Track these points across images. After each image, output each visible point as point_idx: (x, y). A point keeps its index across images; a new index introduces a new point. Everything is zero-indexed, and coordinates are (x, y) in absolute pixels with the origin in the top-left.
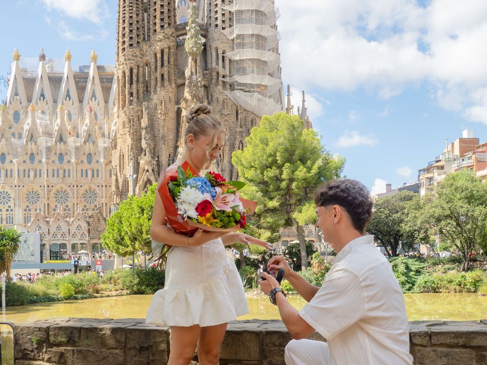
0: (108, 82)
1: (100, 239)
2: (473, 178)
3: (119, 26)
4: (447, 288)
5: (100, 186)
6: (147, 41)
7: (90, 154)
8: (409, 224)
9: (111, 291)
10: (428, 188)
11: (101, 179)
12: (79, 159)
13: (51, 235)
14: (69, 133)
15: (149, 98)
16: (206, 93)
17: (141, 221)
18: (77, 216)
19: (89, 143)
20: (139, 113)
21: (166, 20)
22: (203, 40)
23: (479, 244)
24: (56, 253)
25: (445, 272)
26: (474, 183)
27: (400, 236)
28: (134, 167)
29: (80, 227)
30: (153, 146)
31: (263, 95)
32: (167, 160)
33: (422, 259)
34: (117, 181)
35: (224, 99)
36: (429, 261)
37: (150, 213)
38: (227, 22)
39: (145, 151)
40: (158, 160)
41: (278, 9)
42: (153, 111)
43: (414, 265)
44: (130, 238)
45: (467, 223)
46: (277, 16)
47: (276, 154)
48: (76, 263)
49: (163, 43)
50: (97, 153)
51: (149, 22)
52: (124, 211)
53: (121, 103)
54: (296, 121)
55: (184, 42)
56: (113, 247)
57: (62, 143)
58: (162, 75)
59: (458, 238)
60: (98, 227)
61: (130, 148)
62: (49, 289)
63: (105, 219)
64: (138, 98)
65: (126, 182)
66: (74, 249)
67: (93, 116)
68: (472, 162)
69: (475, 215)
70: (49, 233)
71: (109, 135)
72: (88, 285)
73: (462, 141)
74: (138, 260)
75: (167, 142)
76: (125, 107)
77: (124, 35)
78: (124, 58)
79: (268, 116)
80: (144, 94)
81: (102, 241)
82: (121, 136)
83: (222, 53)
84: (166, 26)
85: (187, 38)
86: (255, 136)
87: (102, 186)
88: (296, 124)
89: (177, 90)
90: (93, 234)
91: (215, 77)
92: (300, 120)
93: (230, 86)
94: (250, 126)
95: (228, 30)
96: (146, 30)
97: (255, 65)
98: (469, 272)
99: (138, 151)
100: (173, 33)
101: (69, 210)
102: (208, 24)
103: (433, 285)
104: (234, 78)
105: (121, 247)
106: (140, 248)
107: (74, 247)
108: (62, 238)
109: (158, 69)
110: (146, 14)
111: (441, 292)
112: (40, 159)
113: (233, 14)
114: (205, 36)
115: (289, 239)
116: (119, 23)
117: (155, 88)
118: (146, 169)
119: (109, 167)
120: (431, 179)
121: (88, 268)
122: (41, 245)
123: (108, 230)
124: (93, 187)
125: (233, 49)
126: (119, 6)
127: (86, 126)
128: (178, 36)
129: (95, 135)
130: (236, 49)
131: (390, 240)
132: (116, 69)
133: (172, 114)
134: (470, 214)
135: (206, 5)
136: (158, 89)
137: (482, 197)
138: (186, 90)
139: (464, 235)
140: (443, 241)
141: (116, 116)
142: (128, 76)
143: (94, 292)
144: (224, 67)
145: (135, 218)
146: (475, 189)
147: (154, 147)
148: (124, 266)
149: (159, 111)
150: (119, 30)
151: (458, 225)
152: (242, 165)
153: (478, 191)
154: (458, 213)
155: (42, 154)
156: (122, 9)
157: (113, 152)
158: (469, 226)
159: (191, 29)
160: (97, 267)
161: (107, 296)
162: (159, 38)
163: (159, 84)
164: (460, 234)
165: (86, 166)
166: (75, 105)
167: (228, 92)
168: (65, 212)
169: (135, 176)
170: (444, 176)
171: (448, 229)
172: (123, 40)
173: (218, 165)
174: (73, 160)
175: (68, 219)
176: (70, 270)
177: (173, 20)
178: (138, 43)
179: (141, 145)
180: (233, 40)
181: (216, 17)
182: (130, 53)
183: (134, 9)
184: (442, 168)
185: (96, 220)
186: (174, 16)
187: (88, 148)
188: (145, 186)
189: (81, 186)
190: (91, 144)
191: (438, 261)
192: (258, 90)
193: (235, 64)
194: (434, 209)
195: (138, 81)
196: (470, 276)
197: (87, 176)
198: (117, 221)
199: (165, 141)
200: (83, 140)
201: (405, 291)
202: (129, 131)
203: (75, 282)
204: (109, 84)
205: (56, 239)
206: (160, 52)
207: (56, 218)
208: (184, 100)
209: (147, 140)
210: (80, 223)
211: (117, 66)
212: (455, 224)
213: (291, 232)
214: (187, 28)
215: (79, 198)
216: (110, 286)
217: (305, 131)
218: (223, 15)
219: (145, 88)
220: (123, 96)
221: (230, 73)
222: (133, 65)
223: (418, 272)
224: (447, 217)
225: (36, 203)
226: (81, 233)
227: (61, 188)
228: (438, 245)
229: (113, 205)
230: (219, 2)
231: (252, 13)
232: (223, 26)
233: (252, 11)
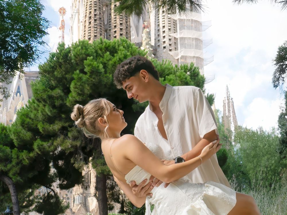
38: (173, 45)
95: (174, 52)
102: (157, 46)
113: (177, 39)
114: (154, 54)
126: (85, 26)
156: (87, 29)
159: (146, 50)
180: (178, 60)
181: (164, 41)
183: (98, 30)
186: (130, 37)
214: (142, 48)
218: (170, 40)
229: (77, 195)
230: (166, 29)
231: (192, 41)
232: (170, 49)
233: (193, 38)
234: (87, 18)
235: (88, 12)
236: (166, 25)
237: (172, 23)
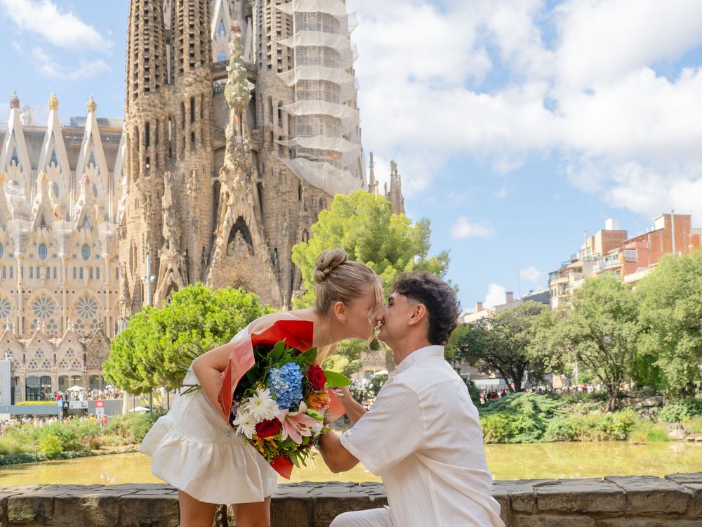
0: (113, 142)
1: (101, 369)
2: (620, 284)
3: (129, 63)
4: (589, 435)
5: (102, 292)
6: (171, 84)
7: (86, 245)
8: (537, 347)
9: (117, 445)
10: (562, 298)
11: (104, 282)
12: (69, 253)
13: (28, 364)
14: (56, 215)
15: (174, 166)
16: (255, 162)
17: (162, 343)
18: (67, 335)
19: (85, 230)
20: (159, 187)
21: (198, 56)
22: (251, 86)
23: (629, 374)
24: (35, 390)
25: (586, 413)
26: (621, 292)
27: (525, 364)
28: (152, 265)
29: (72, 352)
30: (180, 235)
31: (336, 165)
32: (200, 255)
33: (554, 395)
34: (126, 285)
35: (281, 170)
36: (564, 397)
37: (175, 332)
38: (285, 62)
39: (168, 242)
40: (187, 256)
41: (356, 46)
42: (179, 185)
43: (545, 404)
44: (145, 369)
45: (613, 346)
46: (354, 56)
47: (354, 249)
48: (66, 405)
49: (193, 87)
50: (97, 244)
51: (172, 58)
52: (136, 329)
53: (132, 172)
54: (381, 203)
55: (224, 88)
56: (121, 381)
57: (44, 229)
58: (193, 135)
59: (601, 366)
60: (98, 351)
61: (145, 238)
62: (25, 443)
63: (108, 341)
64: (157, 166)
65: (140, 287)
66: (63, 383)
67: (91, 191)
68: (618, 262)
69: (623, 335)
70: (24, 360)
71: (115, 218)
72: (83, 437)
73: (606, 234)
74: (158, 400)
75: (199, 230)
76: (138, 177)
77: (136, 75)
78: (136, 107)
79: (343, 196)
80: (166, 161)
81: (104, 372)
82: (132, 220)
83: (277, 104)
84: (198, 64)
85: (227, 83)
86: (325, 222)
87: (105, 292)
88: (382, 207)
89: (214, 155)
90: (91, 362)
91: (267, 138)
92: (387, 202)
93: (290, 151)
94: (318, 208)
95: (285, 73)
96: (169, 69)
97: (324, 124)
98: (617, 412)
99: (158, 241)
100: (208, 74)
101: (55, 326)
102: (258, 64)
103: (570, 431)
104: (295, 141)
105: (131, 381)
106: (160, 382)
107: (62, 380)
108: (44, 368)
109: (187, 125)
110: (168, 47)
111: (581, 441)
112: (11, 251)
113: (293, 51)
114: (253, 81)
115: (374, 369)
116: (129, 58)
117: (183, 152)
118: (169, 268)
119: (114, 265)
120: (565, 285)
121: (84, 412)
122: (12, 379)
123: (112, 356)
124: (92, 293)
125: (294, 99)
126: (130, 33)
127: (81, 204)
128: (215, 79)
129: (94, 218)
130: (298, 100)
131: (512, 369)
132: (125, 123)
133: (207, 191)
134: (616, 333)
135: (255, 37)
136: (187, 153)
137: (631, 310)
138: (227, 155)
139: (609, 361)
140: (582, 370)
141: (125, 191)
142: (143, 133)
143: (92, 448)
144: (280, 125)
145: (153, 339)
146: (622, 299)
147: (181, 237)
148: (137, 409)
149: (188, 186)
150: (128, 67)
151: (601, 348)
152: (307, 263)
153: (626, 302)
154: (601, 332)
155: (13, 244)
156: (133, 38)
157: (121, 242)
158: (615, 350)
159: (234, 71)
160: (97, 410)
161: (112, 453)
162: (187, 81)
163: (188, 147)
164: (604, 360)
165: (80, 262)
166: (63, 173)
167: (286, 161)
168: (49, 330)
169: (153, 278)
170: (582, 281)
171: (588, 353)
172: (135, 82)
173: (274, 263)
174: (61, 254)
175: (53, 340)
176: (57, 416)
177: (207, 57)
178: (157, 87)
179: (161, 233)
180: (293, 88)
181: (268, 54)
182: (146, 101)
183: (152, 39)
184: (580, 270)
185: (96, 342)
186: (210, 51)
187: (83, 236)
188: (168, 293)
189: (73, 292)
190: (88, 230)
191: (576, 398)
192: (330, 158)
193: (296, 121)
194: (570, 327)
195: (157, 142)
196: (618, 418)
197: (81, 277)
198: (126, 343)
199: (196, 228)
200: (76, 224)
201: (532, 440)
202: (145, 214)
203: (64, 433)
204: (114, 145)
205: (35, 369)
206: (189, 101)
207: (35, 338)
208: (224, 169)
209: (170, 226)
210: (71, 345)
211: (127, 119)
212: (597, 346)
213: (376, 359)
214: (228, 69)
215: (70, 309)
216: (117, 438)
217: (394, 217)
218: (279, 52)
219: (167, 152)
220: (135, 163)
221: (289, 133)
222: (149, 118)
223: (550, 413)
224: (587, 337)
225: (5, 316)
226: (72, 361)
227: (43, 294)
228: (576, 375)
229: (121, 320)
230: (273, 33)
231: (319, 52)
232: (280, 68)
233: (319, 48)
234: (133, 18)
235: (134, 8)
236: (273, 24)
237: (284, 21)
